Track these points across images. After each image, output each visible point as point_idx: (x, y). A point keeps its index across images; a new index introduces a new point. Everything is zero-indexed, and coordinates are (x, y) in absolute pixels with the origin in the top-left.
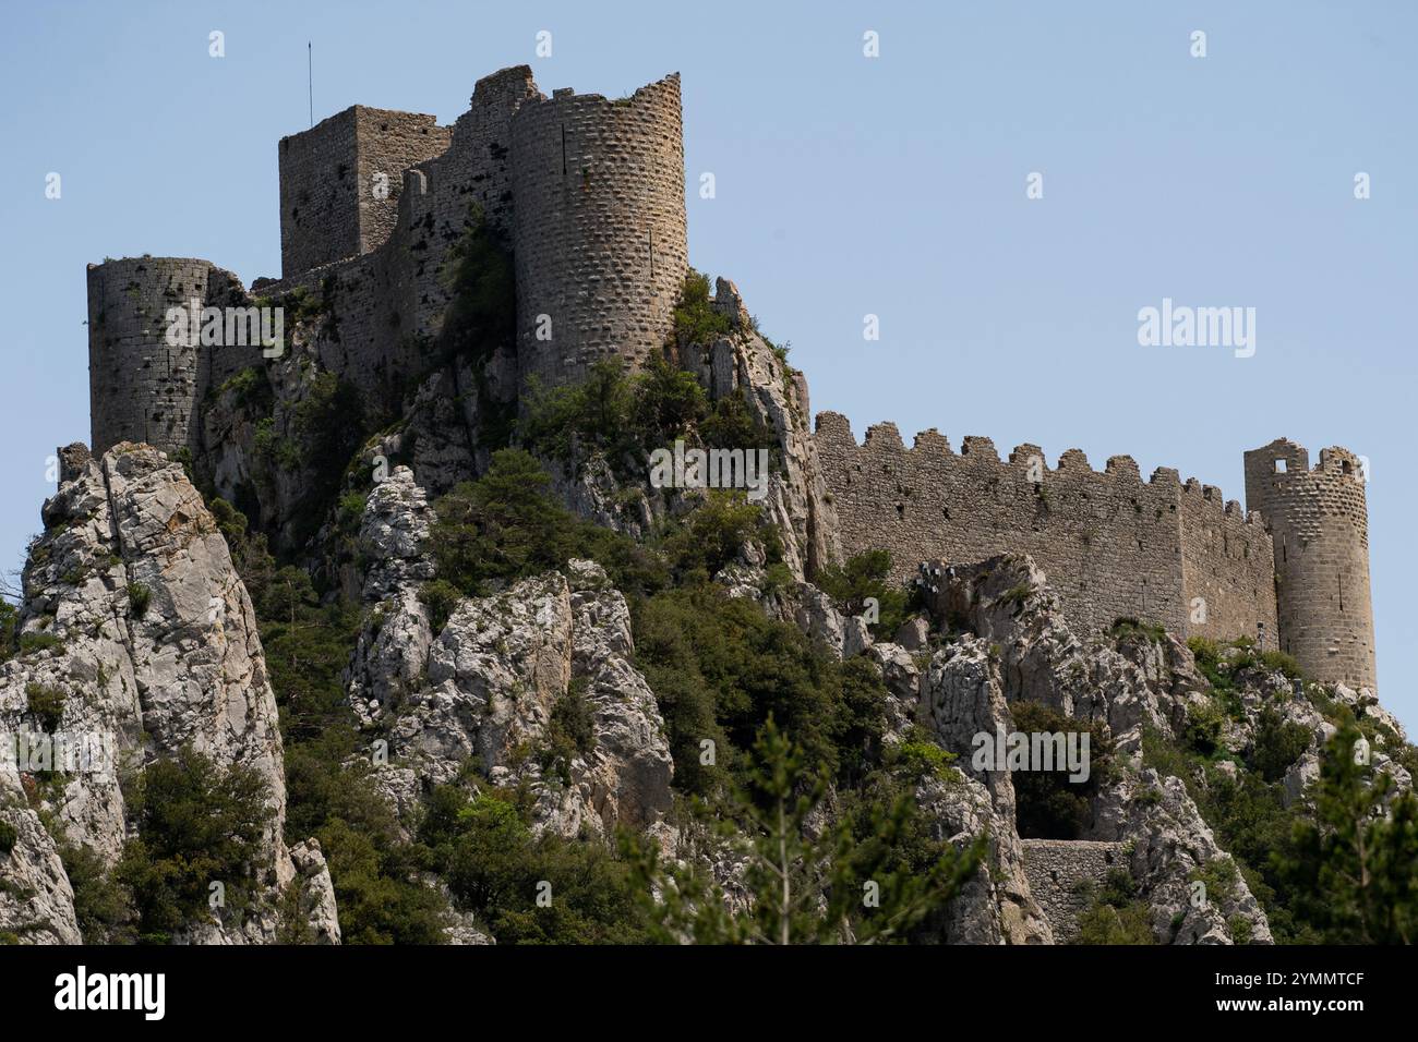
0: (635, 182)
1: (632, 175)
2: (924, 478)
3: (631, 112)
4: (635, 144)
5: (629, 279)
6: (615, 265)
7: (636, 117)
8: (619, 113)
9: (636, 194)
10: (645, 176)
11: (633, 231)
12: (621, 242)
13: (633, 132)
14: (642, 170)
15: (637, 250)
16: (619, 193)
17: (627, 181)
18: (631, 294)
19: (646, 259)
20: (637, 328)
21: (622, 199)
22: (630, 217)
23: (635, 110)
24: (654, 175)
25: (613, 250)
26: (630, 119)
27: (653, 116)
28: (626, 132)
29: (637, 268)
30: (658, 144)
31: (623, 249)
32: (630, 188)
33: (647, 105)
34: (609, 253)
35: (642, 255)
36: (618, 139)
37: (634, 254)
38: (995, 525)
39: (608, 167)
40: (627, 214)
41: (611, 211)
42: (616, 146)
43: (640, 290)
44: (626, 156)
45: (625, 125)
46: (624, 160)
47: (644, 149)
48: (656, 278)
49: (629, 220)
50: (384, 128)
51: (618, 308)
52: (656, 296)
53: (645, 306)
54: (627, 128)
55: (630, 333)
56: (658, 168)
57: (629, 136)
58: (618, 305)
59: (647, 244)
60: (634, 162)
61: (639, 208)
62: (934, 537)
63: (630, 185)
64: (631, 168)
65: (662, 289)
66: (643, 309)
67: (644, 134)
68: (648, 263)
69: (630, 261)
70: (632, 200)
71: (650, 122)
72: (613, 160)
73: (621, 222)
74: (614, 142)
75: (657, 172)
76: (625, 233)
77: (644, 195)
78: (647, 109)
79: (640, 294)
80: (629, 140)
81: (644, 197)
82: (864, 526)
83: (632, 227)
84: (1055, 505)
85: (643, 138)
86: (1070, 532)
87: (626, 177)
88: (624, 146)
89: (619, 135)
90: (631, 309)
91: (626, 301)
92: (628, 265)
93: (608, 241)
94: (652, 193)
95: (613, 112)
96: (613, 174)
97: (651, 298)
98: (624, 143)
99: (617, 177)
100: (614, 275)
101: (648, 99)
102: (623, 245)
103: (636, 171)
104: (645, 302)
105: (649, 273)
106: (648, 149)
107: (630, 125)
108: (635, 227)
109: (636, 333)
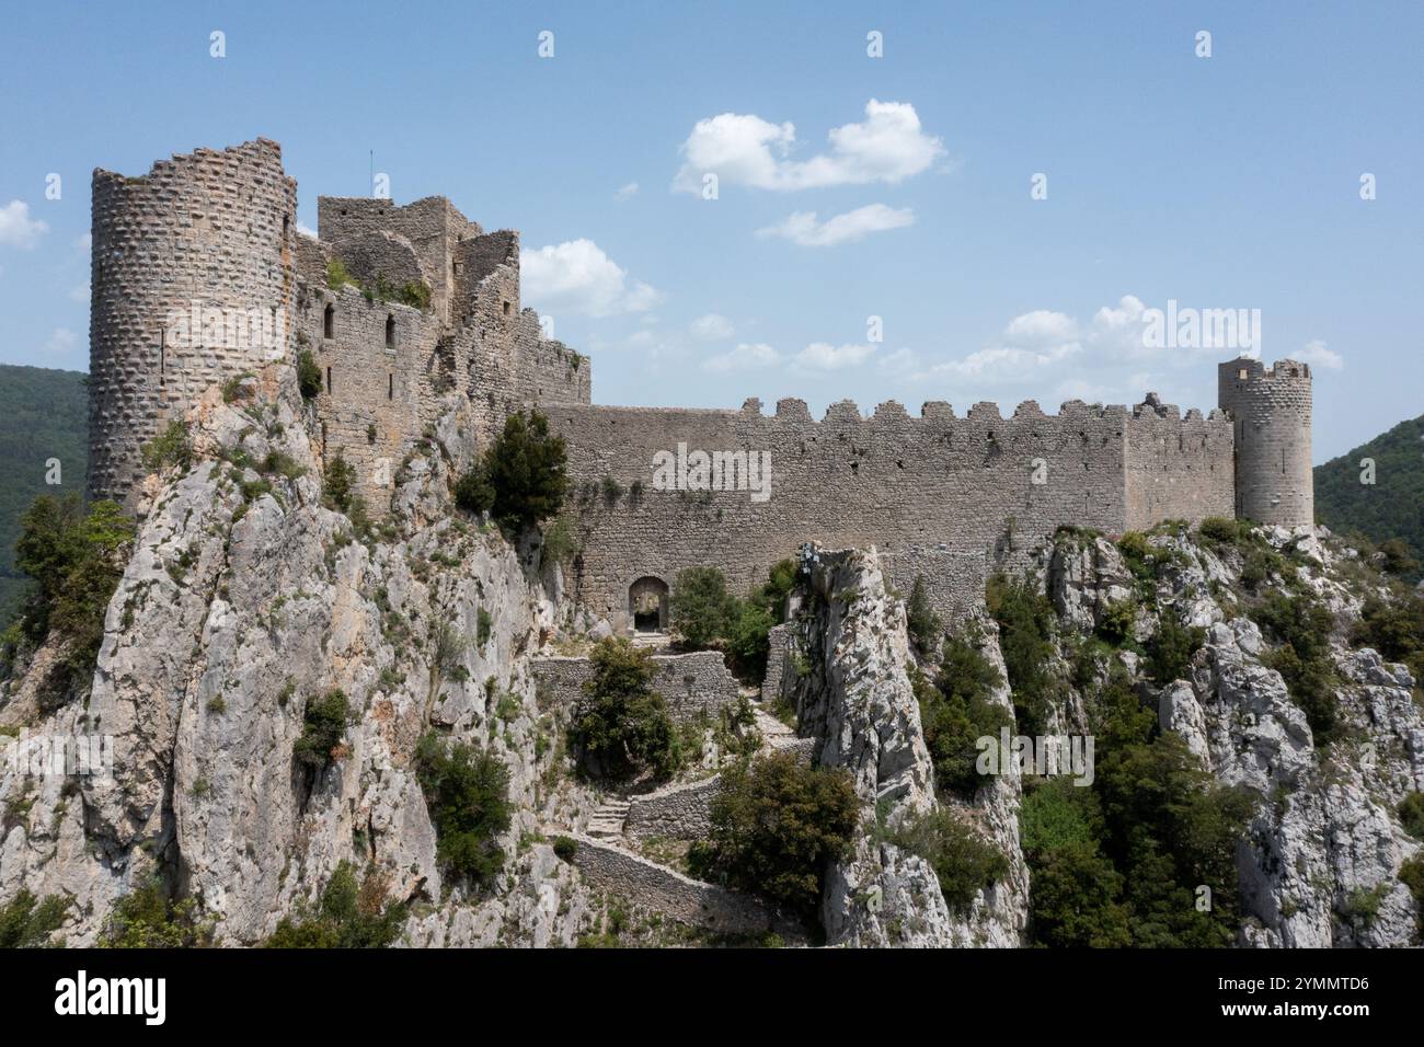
0: (143, 274)
1: (141, 265)
2: (879, 439)
3: (142, 191)
4: (145, 228)
5: (131, 390)
6: (118, 373)
7: (149, 196)
8: (128, 192)
9: (144, 288)
10: (158, 266)
11: (139, 332)
12: (125, 346)
13: (144, 214)
14: (154, 258)
15: (143, 355)
16: (125, 287)
17: (135, 273)
18: (132, 408)
19: (155, 364)
20: (138, 448)
21: (128, 295)
22: (135, 316)
23: (148, 188)
24: (173, 263)
25: (117, 356)
26: (141, 199)
27: (175, 193)
28: (134, 215)
29: (141, 376)
30: (181, 226)
31: (127, 355)
32: (137, 281)
33: (164, 180)
34: (113, 360)
35: (149, 360)
36: (127, 224)
37: (138, 360)
38: (947, 468)
39: (117, 259)
40: (132, 313)
41: (117, 310)
42: (124, 232)
43: (144, 402)
44: (133, 243)
45: (136, 206)
46: (133, 248)
47: (158, 233)
48: (168, 386)
49: (134, 320)
50: (344, 213)
51: (119, 425)
52: (166, 407)
53: (151, 421)
54: (137, 210)
55: (128, 454)
56: (178, 254)
57: (139, 219)
58: (120, 421)
59: (156, 346)
60: (144, 250)
61: (148, 304)
62: (886, 483)
63: (138, 277)
64: (139, 258)
65: (177, 399)
66: (147, 424)
67: (159, 215)
68: (157, 369)
69: (133, 369)
70: (139, 295)
71: (169, 200)
72: (122, 249)
73: (125, 323)
74: (122, 228)
75: (178, 258)
76: (131, 335)
77: (156, 288)
78: (164, 185)
79: (143, 408)
80: (139, 224)
81: (156, 291)
82: (816, 484)
83: (137, 327)
84: (1006, 445)
85: (157, 221)
86: (1019, 464)
87: (135, 269)
88: (133, 232)
89: (128, 218)
90: (132, 426)
91: (127, 417)
92: (132, 373)
93: (113, 347)
94: (167, 285)
95: (124, 192)
96: (121, 266)
97: (159, 411)
98: (134, 227)
99: (124, 269)
100: (116, 387)
101: (167, 172)
102: (127, 350)
103: (148, 261)
104: (150, 416)
105: (158, 381)
106: (164, 233)
107: (141, 206)
108: (142, 328)
109: (136, 454)
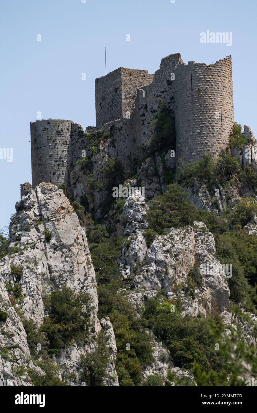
0: (216, 93)
1: (215, 90)
3: (214, 69)
4: (216, 80)
5: (214, 126)
6: (209, 121)
7: (216, 71)
8: (210, 69)
9: (216, 97)
10: (220, 91)
13: (215, 76)
14: (218, 88)
16: (210, 96)
17: (213, 92)
18: (215, 131)
20: (217, 143)
21: (211, 99)
22: (214, 105)
23: (216, 68)
24: (222, 90)
25: (209, 116)
26: (214, 71)
27: (222, 70)
29: (216, 122)
30: (224, 80)
31: (212, 116)
32: (214, 95)
33: (220, 66)
34: (207, 117)
36: (210, 78)
37: (216, 117)
39: (207, 88)
40: (213, 104)
41: (208, 103)
42: (209, 80)
43: (218, 130)
44: (213, 84)
45: (213, 73)
46: (212, 85)
47: (219, 81)
48: (223, 125)
49: (214, 106)
50: (130, 75)
52: (223, 131)
53: (219, 135)
54: (213, 74)
55: (214, 144)
56: (224, 88)
57: (214, 77)
58: (211, 135)
59: (220, 114)
60: (215, 86)
61: (217, 101)
63: (214, 94)
64: (214, 88)
65: (225, 129)
66: (219, 136)
67: (219, 76)
68: (220, 120)
69: (214, 120)
70: (215, 99)
71: (221, 72)
72: (209, 85)
73: (211, 107)
74: (208, 79)
75: (224, 89)
76: (213, 110)
77: (219, 97)
78: (220, 68)
79: (218, 131)
80: (214, 78)
81: (219, 98)
83: (215, 108)
85: (219, 78)
87: (213, 91)
88: (212, 81)
89: (210, 77)
90: (214, 136)
91: (213, 133)
92: (214, 121)
93: (207, 113)
94: (222, 97)
95: (209, 69)
96: (208, 90)
97: (221, 132)
98: (212, 79)
99: (210, 91)
100: (209, 125)
101: (220, 64)
102: (212, 114)
103: (216, 89)
104: (219, 134)
105: (221, 124)
106: (220, 82)
107: (214, 73)
108: (216, 108)
109: (216, 144)
